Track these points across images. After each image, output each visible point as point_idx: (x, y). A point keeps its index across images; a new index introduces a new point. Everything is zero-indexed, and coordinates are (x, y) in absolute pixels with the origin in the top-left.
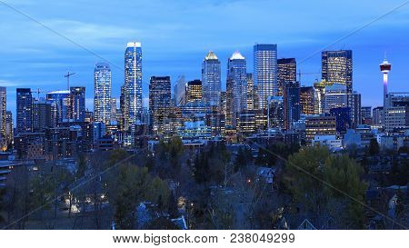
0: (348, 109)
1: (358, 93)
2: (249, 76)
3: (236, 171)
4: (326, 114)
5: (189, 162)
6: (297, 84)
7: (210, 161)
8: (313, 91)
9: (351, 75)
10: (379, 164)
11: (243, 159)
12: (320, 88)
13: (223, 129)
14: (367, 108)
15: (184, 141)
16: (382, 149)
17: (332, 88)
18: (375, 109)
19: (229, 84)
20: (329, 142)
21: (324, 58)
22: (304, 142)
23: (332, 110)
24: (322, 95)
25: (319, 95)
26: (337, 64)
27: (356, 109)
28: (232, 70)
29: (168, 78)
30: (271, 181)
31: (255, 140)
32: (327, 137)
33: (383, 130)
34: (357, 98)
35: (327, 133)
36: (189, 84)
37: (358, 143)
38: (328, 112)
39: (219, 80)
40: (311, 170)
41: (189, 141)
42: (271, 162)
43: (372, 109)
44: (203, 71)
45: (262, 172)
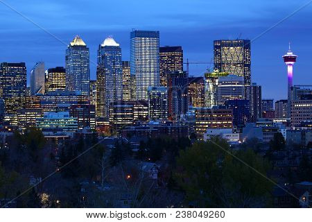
0: (246, 102)
1: (258, 85)
2: (125, 64)
3: (114, 164)
4: (220, 107)
5: (52, 156)
6: (185, 74)
8: (204, 82)
9: (249, 66)
10: (286, 159)
11: (120, 153)
12: (213, 79)
13: (92, 121)
14: (267, 101)
15: (44, 133)
16: (287, 144)
17: (226, 79)
18: (278, 102)
19: (100, 71)
20: (224, 136)
21: (216, 47)
22: (194, 136)
23: (228, 103)
24: (215, 86)
25: (211, 86)
26: (233, 54)
27: (255, 101)
28: (104, 57)
29: (22, 65)
30: (155, 177)
31: (134, 132)
32: (221, 130)
33: (288, 124)
34: (257, 90)
35: (221, 126)
36: (50, 71)
37: (259, 138)
38: (223, 104)
39: (88, 67)
41: (51, 133)
42: (156, 158)
43: (274, 102)
44: (67, 58)
45: (145, 167)
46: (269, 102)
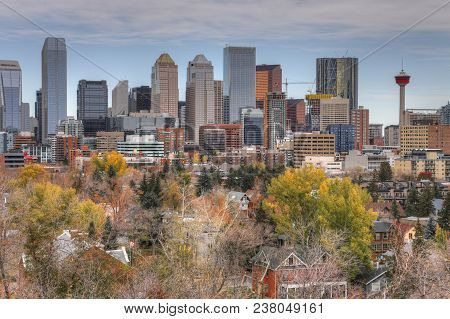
0: (350, 126)
1: (365, 108)
2: (217, 84)
3: (198, 194)
5: (133, 184)
6: (283, 95)
7: (162, 182)
11: (208, 181)
14: (376, 126)
15: (126, 158)
16: (396, 175)
18: (387, 128)
20: (324, 164)
22: (291, 164)
27: (361, 126)
28: (194, 76)
29: (103, 83)
30: (245, 208)
31: (225, 159)
34: (364, 114)
37: (364, 167)
40: (301, 196)
41: (133, 158)
42: (246, 186)
43: (383, 127)
44: (153, 76)
45: (234, 197)
46: (378, 126)
